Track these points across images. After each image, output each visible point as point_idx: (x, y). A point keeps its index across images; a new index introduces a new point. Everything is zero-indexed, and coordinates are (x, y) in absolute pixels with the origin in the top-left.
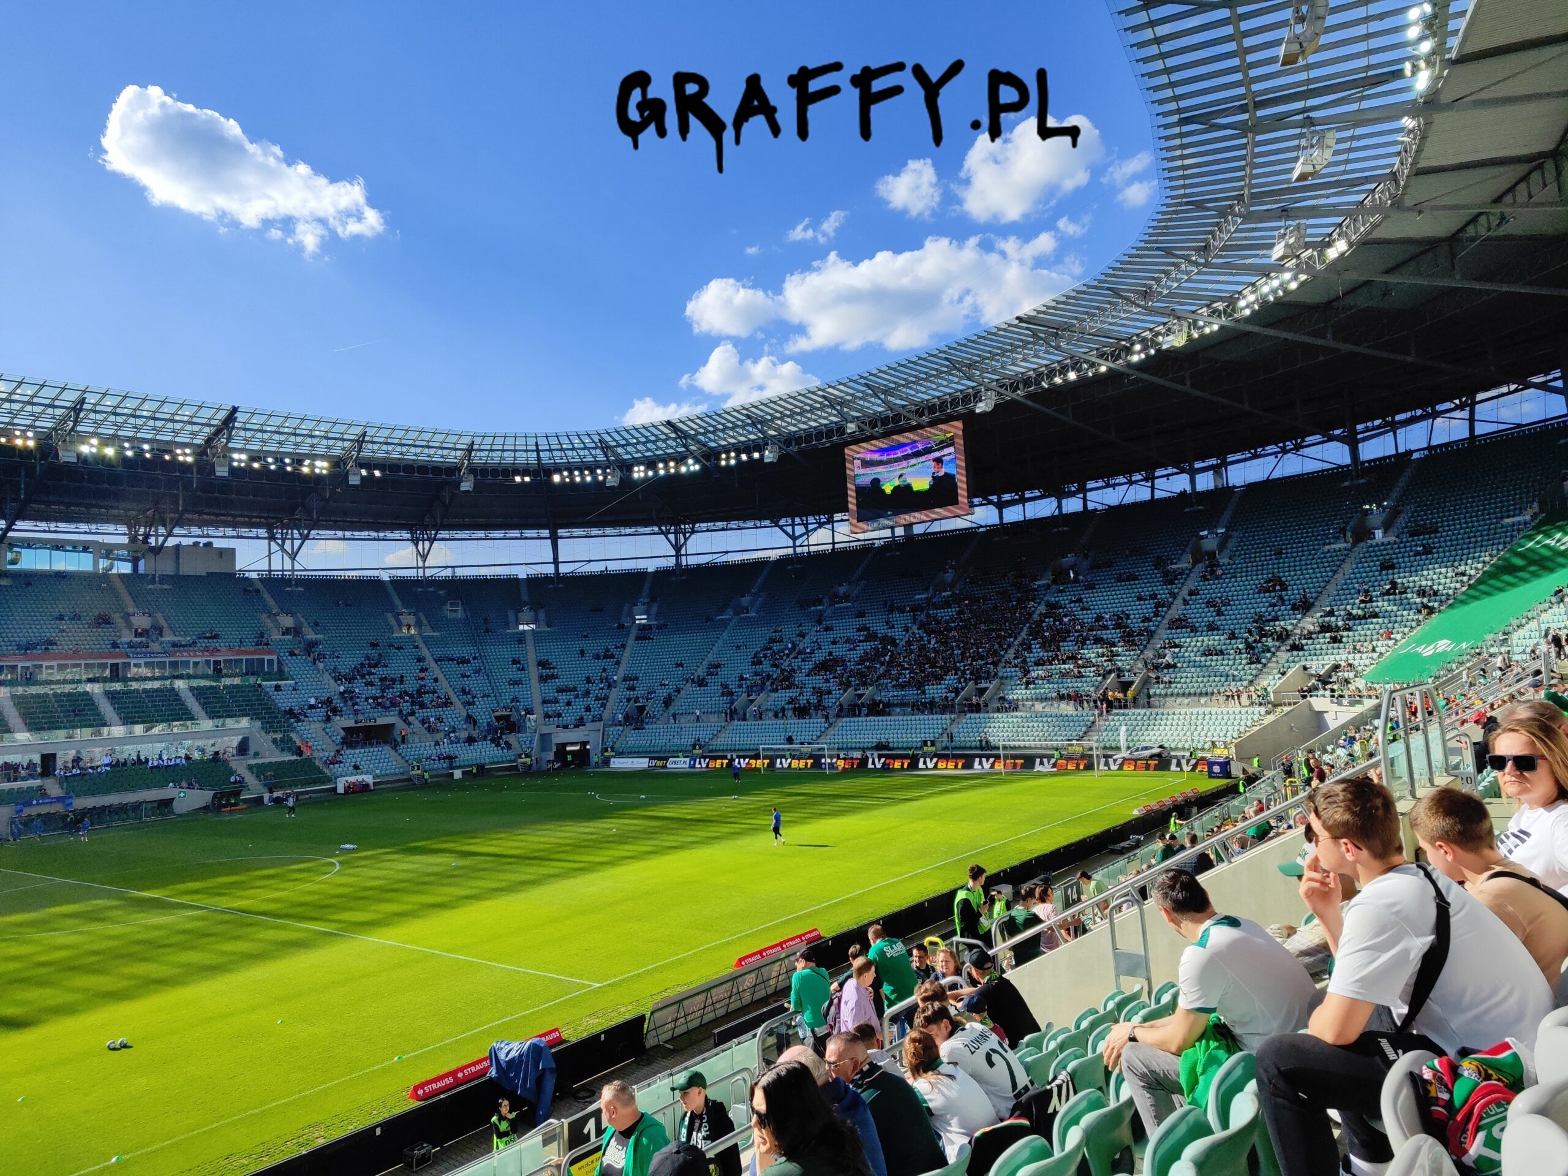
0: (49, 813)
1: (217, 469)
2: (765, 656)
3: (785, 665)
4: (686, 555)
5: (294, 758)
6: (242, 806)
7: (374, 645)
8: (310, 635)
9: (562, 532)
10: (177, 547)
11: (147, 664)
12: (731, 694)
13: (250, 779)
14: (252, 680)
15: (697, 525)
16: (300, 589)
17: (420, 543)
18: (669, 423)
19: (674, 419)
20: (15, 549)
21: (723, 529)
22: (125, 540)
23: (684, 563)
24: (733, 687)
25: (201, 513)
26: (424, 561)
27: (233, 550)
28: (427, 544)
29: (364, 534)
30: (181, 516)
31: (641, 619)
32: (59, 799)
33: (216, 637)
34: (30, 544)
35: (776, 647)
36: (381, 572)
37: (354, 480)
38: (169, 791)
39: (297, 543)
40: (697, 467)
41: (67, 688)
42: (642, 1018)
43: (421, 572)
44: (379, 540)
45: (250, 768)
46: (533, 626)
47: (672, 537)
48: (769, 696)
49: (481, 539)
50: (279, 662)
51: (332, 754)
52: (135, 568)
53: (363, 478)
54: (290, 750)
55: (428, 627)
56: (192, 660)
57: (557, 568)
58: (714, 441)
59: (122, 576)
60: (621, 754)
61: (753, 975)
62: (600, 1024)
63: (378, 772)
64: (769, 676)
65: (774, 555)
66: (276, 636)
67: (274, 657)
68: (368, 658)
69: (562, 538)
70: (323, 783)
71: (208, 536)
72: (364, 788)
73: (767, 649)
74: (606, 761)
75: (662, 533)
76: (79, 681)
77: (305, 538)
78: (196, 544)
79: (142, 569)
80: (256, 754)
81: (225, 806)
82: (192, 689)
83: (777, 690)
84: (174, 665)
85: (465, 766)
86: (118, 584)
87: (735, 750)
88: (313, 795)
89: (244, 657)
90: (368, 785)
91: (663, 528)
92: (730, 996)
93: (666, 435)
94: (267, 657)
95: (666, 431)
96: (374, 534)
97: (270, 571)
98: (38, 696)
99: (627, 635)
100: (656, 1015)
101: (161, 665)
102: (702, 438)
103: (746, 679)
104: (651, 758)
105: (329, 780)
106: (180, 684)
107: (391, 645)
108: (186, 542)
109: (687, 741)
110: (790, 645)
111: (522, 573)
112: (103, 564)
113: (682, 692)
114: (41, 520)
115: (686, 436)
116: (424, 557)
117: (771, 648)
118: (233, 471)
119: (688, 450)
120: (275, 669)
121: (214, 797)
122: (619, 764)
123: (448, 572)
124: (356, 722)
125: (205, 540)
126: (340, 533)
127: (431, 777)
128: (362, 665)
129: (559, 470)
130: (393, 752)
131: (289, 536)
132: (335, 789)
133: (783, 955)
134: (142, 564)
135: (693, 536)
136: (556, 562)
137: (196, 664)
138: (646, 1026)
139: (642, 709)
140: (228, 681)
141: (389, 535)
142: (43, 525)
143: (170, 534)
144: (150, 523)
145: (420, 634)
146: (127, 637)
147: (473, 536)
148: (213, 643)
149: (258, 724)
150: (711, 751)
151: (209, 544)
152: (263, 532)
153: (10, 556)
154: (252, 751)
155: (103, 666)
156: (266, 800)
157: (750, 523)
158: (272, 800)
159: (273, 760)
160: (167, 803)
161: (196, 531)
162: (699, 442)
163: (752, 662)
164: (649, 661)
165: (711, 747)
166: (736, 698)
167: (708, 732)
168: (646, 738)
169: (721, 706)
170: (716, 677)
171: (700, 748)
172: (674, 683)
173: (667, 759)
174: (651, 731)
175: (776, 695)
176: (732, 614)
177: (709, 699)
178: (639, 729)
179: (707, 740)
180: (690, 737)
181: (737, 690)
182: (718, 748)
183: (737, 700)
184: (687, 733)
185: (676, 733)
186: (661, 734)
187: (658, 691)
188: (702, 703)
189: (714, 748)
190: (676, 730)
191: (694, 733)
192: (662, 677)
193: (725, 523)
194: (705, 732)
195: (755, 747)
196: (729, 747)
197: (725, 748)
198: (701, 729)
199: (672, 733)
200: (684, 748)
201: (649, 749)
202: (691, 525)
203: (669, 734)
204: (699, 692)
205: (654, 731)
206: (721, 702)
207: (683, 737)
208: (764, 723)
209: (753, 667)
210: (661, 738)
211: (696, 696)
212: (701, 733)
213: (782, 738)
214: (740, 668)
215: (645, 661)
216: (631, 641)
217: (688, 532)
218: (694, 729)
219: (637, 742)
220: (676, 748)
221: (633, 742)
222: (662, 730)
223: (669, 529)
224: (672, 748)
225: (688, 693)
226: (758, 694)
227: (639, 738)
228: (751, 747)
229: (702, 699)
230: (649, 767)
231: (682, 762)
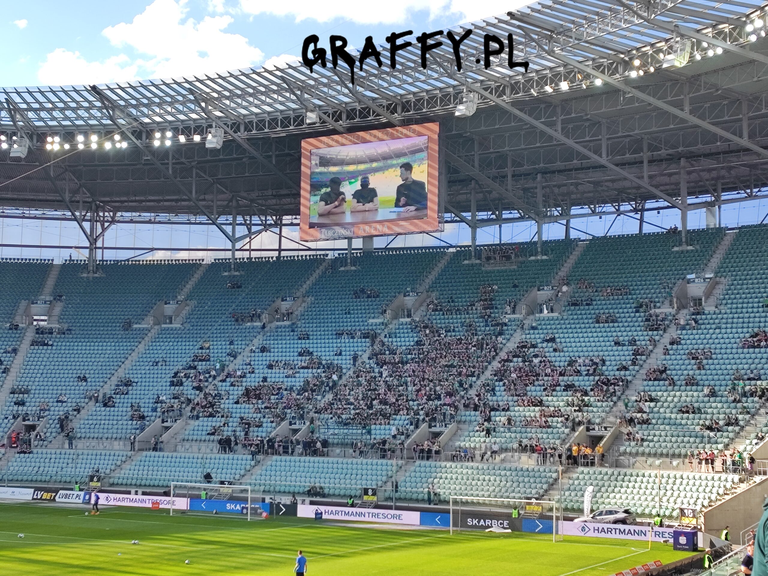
2: (187, 376)
3: (210, 389)
4: (103, 248)
12: (142, 418)
15: (119, 214)
18: (94, 88)
21: (150, 222)
23: (99, 257)
24: (146, 411)
31: (41, 320)
35: (201, 366)
40: (124, 145)
47: (87, 225)
48: (187, 424)
58: (148, 116)
64: (189, 401)
65: (208, 258)
73: (190, 368)
75: (75, 219)
83: (198, 417)
87: (140, 485)
91: (77, 214)
93: (89, 102)
95: (91, 98)
99: (21, 339)
102: (134, 111)
103: (162, 402)
104: (37, 489)
109: (84, 471)
110: (218, 366)
113: (82, 412)
115: (114, 106)
117: (195, 368)
119: (115, 124)
135: (113, 226)
139: (31, 428)
150: (112, 485)
157: (183, 218)
162: (129, 115)
163: (171, 382)
164: (45, 371)
165: (111, 481)
166: (147, 423)
167: (110, 462)
168: (33, 464)
169: (129, 431)
170: (127, 396)
171: (98, 481)
172: (74, 400)
173: (56, 491)
174: (40, 456)
175: (197, 423)
176: (152, 322)
177: (115, 422)
178: (25, 453)
179: (108, 471)
180: (88, 466)
181: (150, 414)
182: (120, 481)
183: (149, 426)
184: (84, 461)
185: (70, 461)
186: (53, 460)
187: (52, 409)
188: (106, 427)
189: (116, 481)
190: (71, 456)
191: (93, 462)
192: (59, 392)
193: (153, 214)
194: (106, 462)
195: (165, 484)
196: (134, 482)
197: (129, 482)
198: (103, 457)
199: (66, 461)
200: (78, 479)
201: (34, 478)
202: (111, 214)
203: (62, 461)
204: (104, 413)
205: (44, 456)
206: (130, 427)
207: (79, 466)
208: (179, 455)
209: (173, 388)
210: (52, 465)
211: (99, 418)
212: (102, 462)
213: (199, 474)
214: (156, 388)
215: (41, 371)
216: (25, 347)
217: (107, 221)
218: (94, 457)
219: (21, 468)
220: (68, 479)
221: (17, 468)
222: (53, 456)
223: (85, 216)
224: (64, 479)
225: (90, 413)
226: (176, 420)
227: (24, 464)
228: (161, 483)
229: (107, 422)
230: (33, 499)
231: (74, 496)
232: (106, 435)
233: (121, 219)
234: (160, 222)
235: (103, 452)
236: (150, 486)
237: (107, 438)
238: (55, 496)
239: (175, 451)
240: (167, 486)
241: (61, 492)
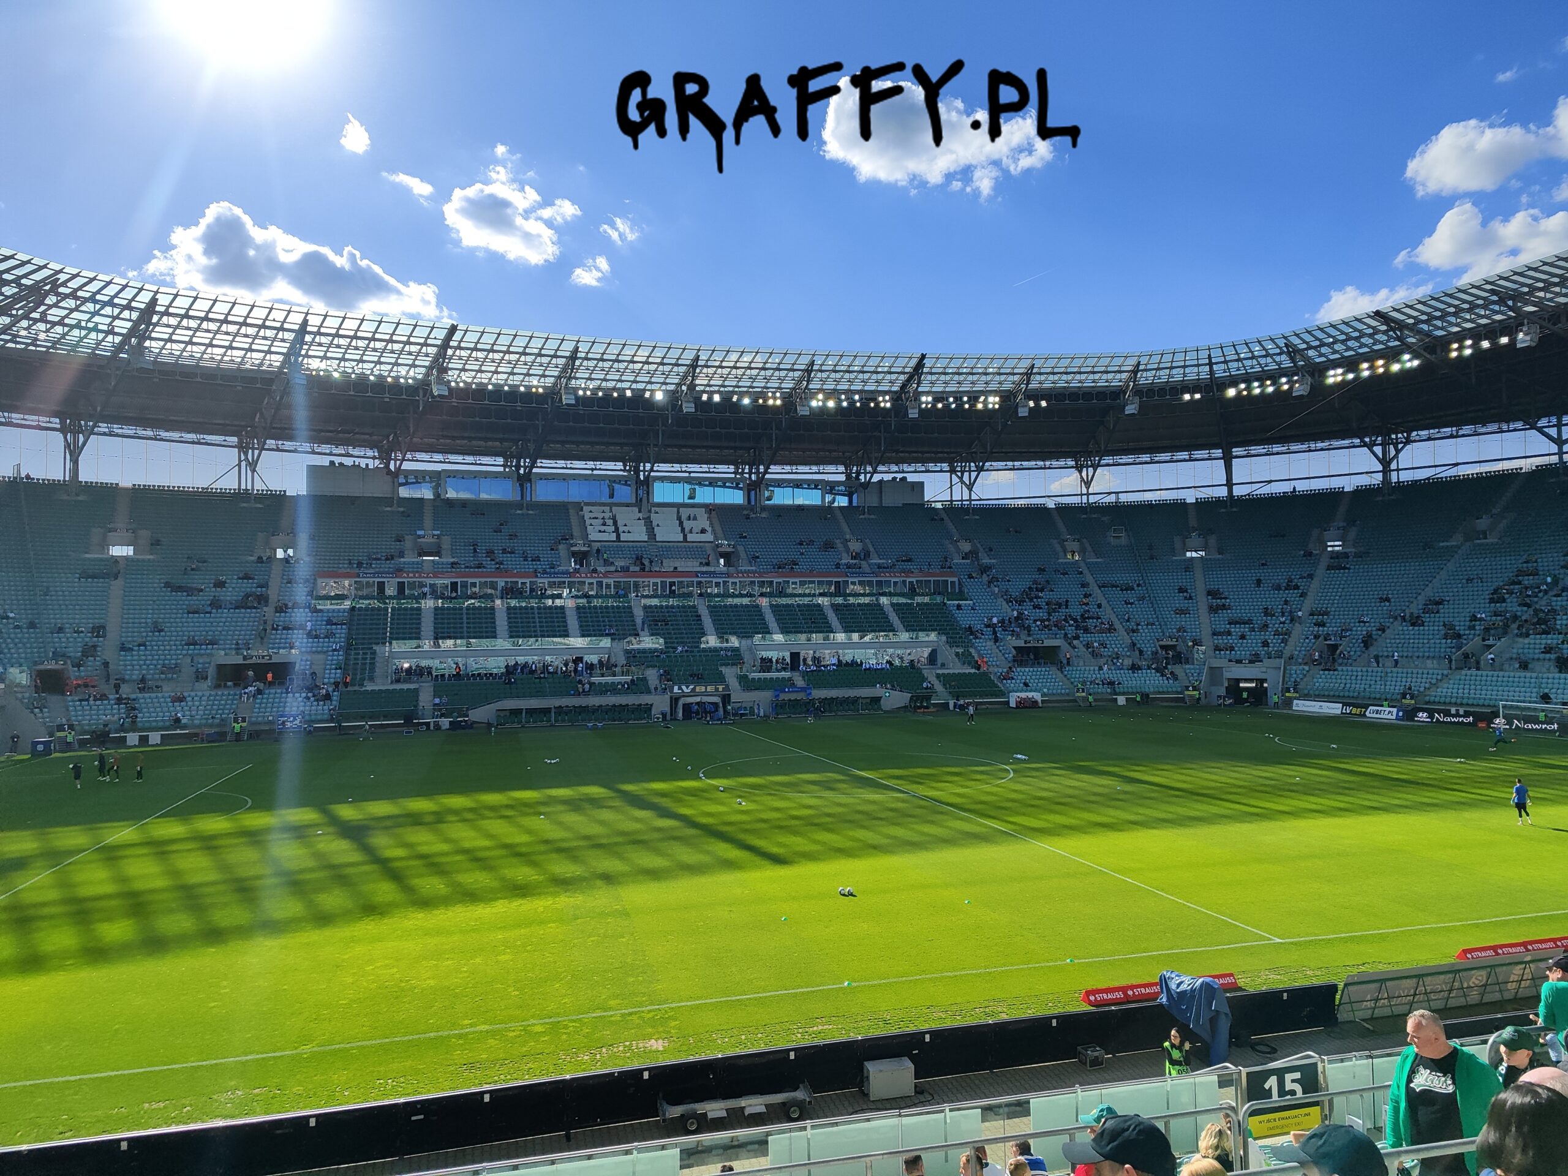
0: (796, 700)
1: (910, 411)
2: (1510, 593)
3: (1542, 604)
5: (973, 671)
6: (932, 709)
7: (1041, 570)
8: (986, 561)
9: (1236, 451)
10: (881, 482)
11: (861, 583)
12: (1459, 636)
13: (939, 687)
14: (939, 599)
15: (1414, 433)
16: (977, 517)
17: (1085, 469)
18: (1378, 313)
19: (1385, 306)
20: (771, 488)
21: (1451, 437)
22: (842, 478)
23: (1394, 478)
24: (1461, 629)
25: (897, 452)
26: (1088, 488)
27: (922, 483)
28: (1091, 470)
29: (1032, 463)
30: (882, 456)
31: (1335, 546)
32: (803, 689)
33: (910, 560)
34: (779, 484)
35: (1527, 581)
36: (1047, 499)
37: (1023, 412)
38: (878, 691)
39: (974, 475)
40: (1416, 363)
41: (806, 600)
42: (1333, 988)
43: (1085, 498)
44: (1045, 468)
45: (938, 676)
46: (1203, 553)
47: (1378, 450)
48: (1514, 642)
49: (1146, 463)
50: (960, 584)
51: (1005, 670)
52: (850, 501)
53: (1031, 409)
54: (969, 664)
55: (1092, 554)
56: (893, 580)
57: (1230, 491)
58: (1442, 328)
59: (840, 508)
60: (1306, 697)
61: (1484, 973)
62: (1281, 981)
63: (1045, 690)
64: (1515, 618)
65: (1527, 465)
66: (957, 560)
67: (955, 579)
68: (1035, 582)
69: (1237, 457)
70: (997, 696)
71: (903, 472)
72: (1034, 704)
73: (1514, 583)
74: (1288, 703)
75: (1365, 445)
76: (814, 595)
77: (980, 470)
78: (894, 479)
79: (855, 504)
80: (943, 665)
81: (919, 708)
82: (892, 605)
83: (1526, 635)
84: (879, 583)
85: (1128, 693)
86: (839, 514)
87: (1461, 705)
88: (990, 706)
89: (932, 579)
90: (1036, 702)
91: (1367, 440)
92: (1450, 991)
93: (1373, 328)
94: (950, 579)
95: (1374, 323)
96: (1041, 463)
97: (951, 501)
98: (787, 606)
99: (1316, 564)
100: (1350, 988)
101: (870, 583)
102: (1425, 327)
103: (1481, 619)
104: (1344, 704)
105: (1002, 694)
106: (884, 600)
107: (1056, 571)
108: (888, 477)
109: (1394, 687)
110: (1549, 580)
111: (1190, 497)
112: (828, 498)
113: (1387, 631)
114: (786, 464)
115: (1401, 325)
116: (1088, 484)
117: (1520, 583)
118: (921, 411)
119: (1403, 343)
120: (957, 591)
121: (911, 699)
122: (1302, 706)
123: (1112, 498)
124: (1026, 642)
125: (899, 476)
126: (1010, 464)
127: (1095, 700)
128: (1030, 588)
129: (1234, 383)
130: (1059, 673)
131: (967, 469)
132: (1008, 703)
133: (1528, 958)
134: (855, 497)
135: (1408, 447)
136: (1229, 484)
137: (895, 583)
138: (1338, 997)
139: (1333, 648)
140: (919, 599)
141: (1055, 463)
142: (788, 468)
143: (875, 471)
144: (860, 463)
145: (1083, 560)
146: (846, 560)
147: (1138, 460)
148: (908, 566)
149: (944, 638)
150: (1428, 703)
151: (904, 479)
152: (945, 466)
153: (767, 494)
154: (939, 662)
155: (830, 583)
156: (951, 707)
157: (1493, 427)
158: (955, 705)
159: (956, 671)
160: (876, 700)
161: (894, 468)
162: (1420, 332)
163: (1490, 599)
164: (1343, 594)
165: (1427, 698)
166: (1465, 642)
167: (1424, 680)
168: (1339, 681)
169: (1443, 650)
170: (1437, 615)
171: (1412, 698)
172: (1377, 620)
173: (1366, 707)
174: (1346, 673)
175: (1527, 641)
176: (1461, 539)
177: (1426, 641)
178: (1329, 670)
179: (1422, 689)
180: (1398, 684)
181: (1467, 632)
182: (1437, 700)
183: (1466, 644)
184: (1394, 679)
185: (1379, 679)
186: (1359, 678)
187: (1354, 629)
188: (1416, 645)
189: (1432, 699)
190: (1379, 674)
191: (1404, 680)
192: (1360, 613)
193: (1454, 429)
194: (1419, 680)
195: (1492, 703)
196: (1453, 700)
197: (1448, 700)
198: (1414, 676)
199: (1374, 678)
200: (1389, 696)
201: (1342, 694)
202: (1405, 434)
203: (1369, 678)
204: (1412, 632)
205: (1350, 673)
206: (1444, 646)
207: (1388, 683)
208: (1506, 674)
209: (1493, 605)
210: (1359, 682)
211: (1408, 637)
212: (1414, 680)
213: (1534, 695)
214: (1473, 606)
215: (1339, 594)
216: (1321, 571)
217: (1401, 442)
218: (1405, 675)
219: (1327, 684)
220: (1378, 696)
221: (1322, 684)
222: (1360, 674)
223: (1376, 440)
224: (1373, 696)
225: (1396, 632)
226: (1499, 639)
227: (1330, 681)
228: (1486, 703)
229: (1416, 641)
230: (1342, 713)
231: (1386, 713)
232: (1417, 654)
233: (1417, 438)
234: (1463, 436)
235: (1415, 671)
236: (1473, 705)
237: (1418, 657)
238: (1365, 712)
239: (1502, 670)
240: (1495, 706)
241: (1371, 708)
